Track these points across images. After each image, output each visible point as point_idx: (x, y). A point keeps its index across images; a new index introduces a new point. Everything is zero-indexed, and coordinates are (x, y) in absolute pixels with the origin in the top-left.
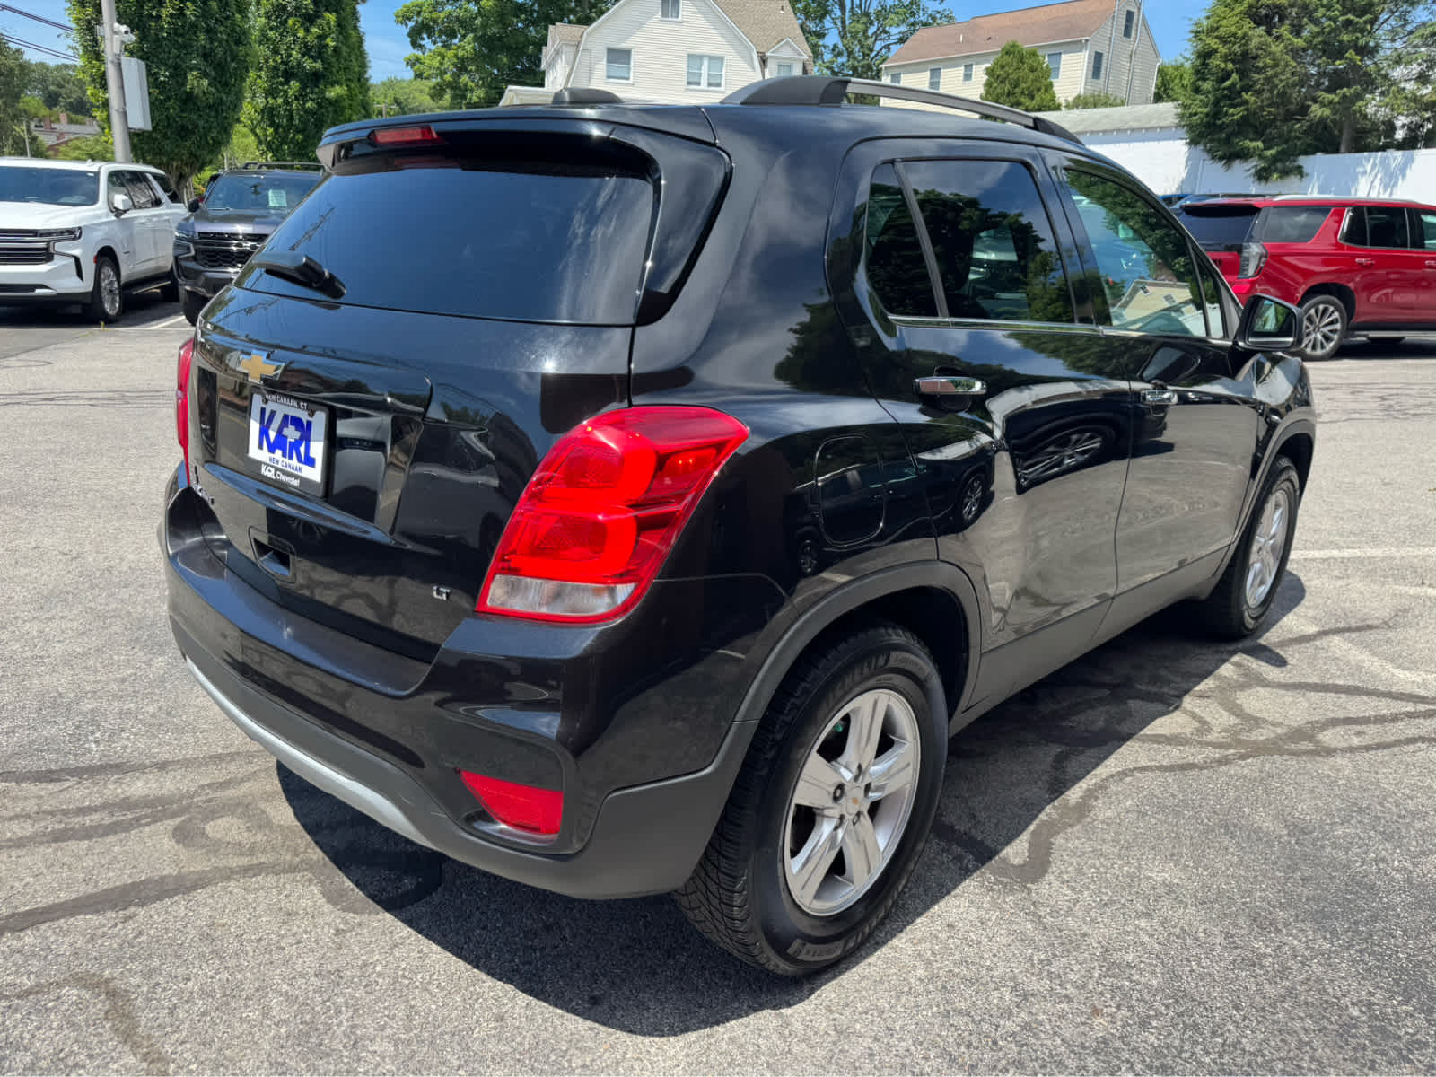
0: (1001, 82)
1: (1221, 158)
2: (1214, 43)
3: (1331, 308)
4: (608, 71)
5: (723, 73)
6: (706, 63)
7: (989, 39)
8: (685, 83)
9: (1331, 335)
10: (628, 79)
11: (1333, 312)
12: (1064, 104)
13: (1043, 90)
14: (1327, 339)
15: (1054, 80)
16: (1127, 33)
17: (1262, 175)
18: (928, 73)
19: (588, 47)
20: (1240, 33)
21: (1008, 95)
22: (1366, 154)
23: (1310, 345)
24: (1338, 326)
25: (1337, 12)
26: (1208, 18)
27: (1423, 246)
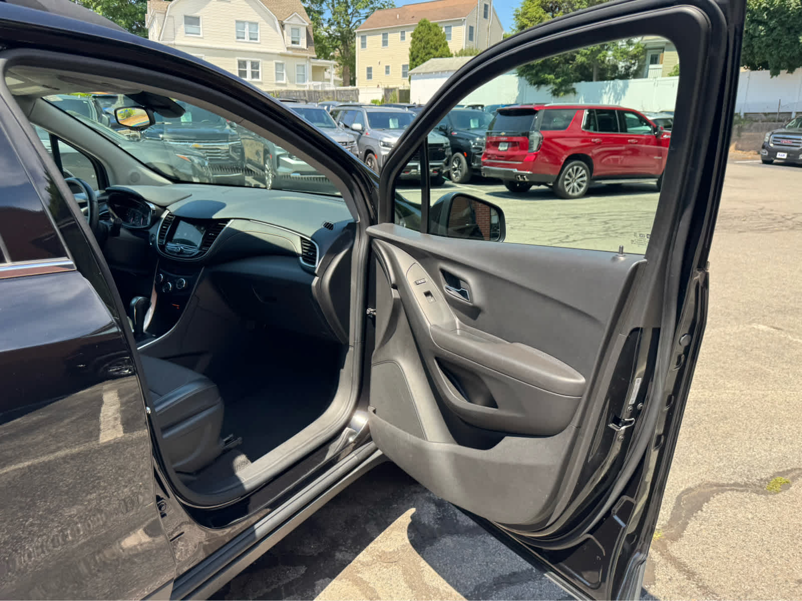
0: (420, 41)
1: (535, 84)
2: (525, 21)
3: (581, 168)
4: (186, 29)
5: (259, 32)
6: (247, 26)
7: (413, 17)
8: (235, 37)
9: (581, 183)
10: (199, 34)
11: (582, 170)
12: (454, 54)
13: (442, 46)
14: (580, 186)
15: (448, 41)
16: (485, 16)
17: (555, 93)
18: (381, 36)
19: (171, 14)
20: (537, 16)
21: (424, 48)
22: (605, 82)
23: (571, 190)
24: (585, 178)
25: (585, 6)
26: (522, 7)
27: (626, 131)
